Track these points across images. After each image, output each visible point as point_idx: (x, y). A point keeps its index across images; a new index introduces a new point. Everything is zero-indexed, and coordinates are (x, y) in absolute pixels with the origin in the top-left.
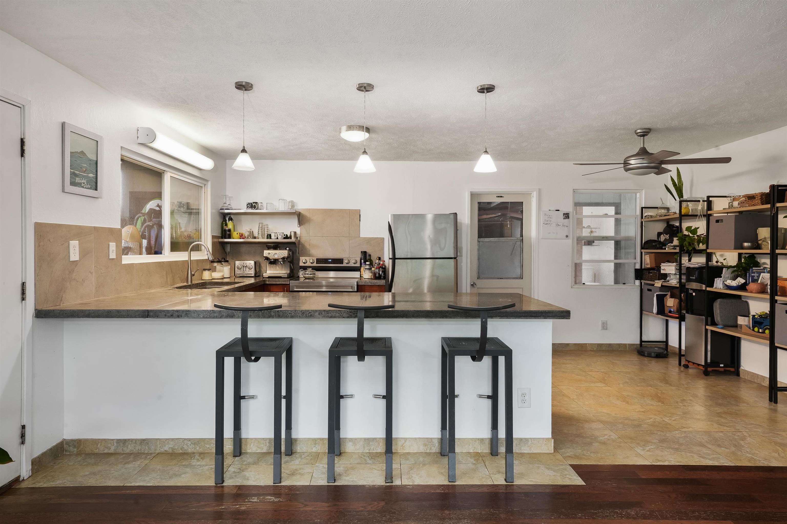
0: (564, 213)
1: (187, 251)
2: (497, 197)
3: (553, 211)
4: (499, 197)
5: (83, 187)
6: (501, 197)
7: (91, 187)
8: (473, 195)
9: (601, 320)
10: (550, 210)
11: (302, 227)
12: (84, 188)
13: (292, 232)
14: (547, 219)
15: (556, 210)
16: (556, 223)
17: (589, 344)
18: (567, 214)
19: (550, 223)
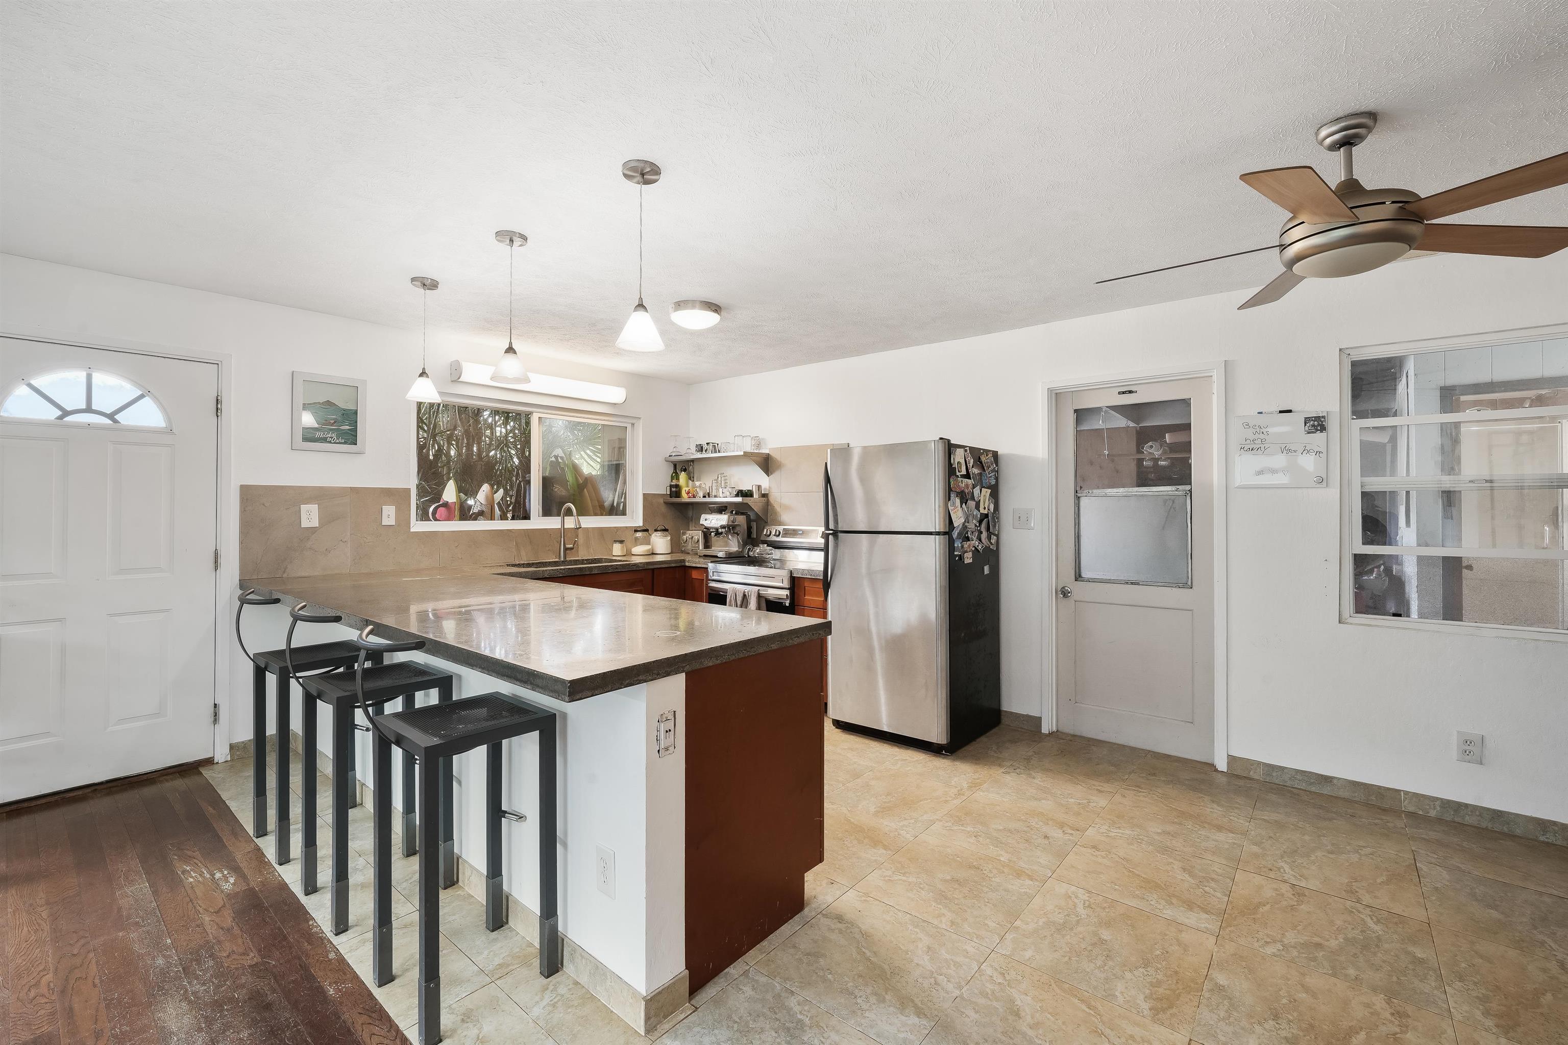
0: (1306, 418)
1: (559, 515)
2: (1119, 393)
3: (1271, 413)
4: (1124, 393)
5: (330, 442)
6: (1130, 392)
7: (345, 442)
8: (1057, 397)
9: (1458, 732)
10: (1261, 413)
11: (771, 477)
12: (332, 443)
13: (754, 486)
14: (1252, 437)
15: (1281, 412)
16: (1281, 445)
17: (1406, 793)
18: (1317, 418)
19: (1260, 446)
